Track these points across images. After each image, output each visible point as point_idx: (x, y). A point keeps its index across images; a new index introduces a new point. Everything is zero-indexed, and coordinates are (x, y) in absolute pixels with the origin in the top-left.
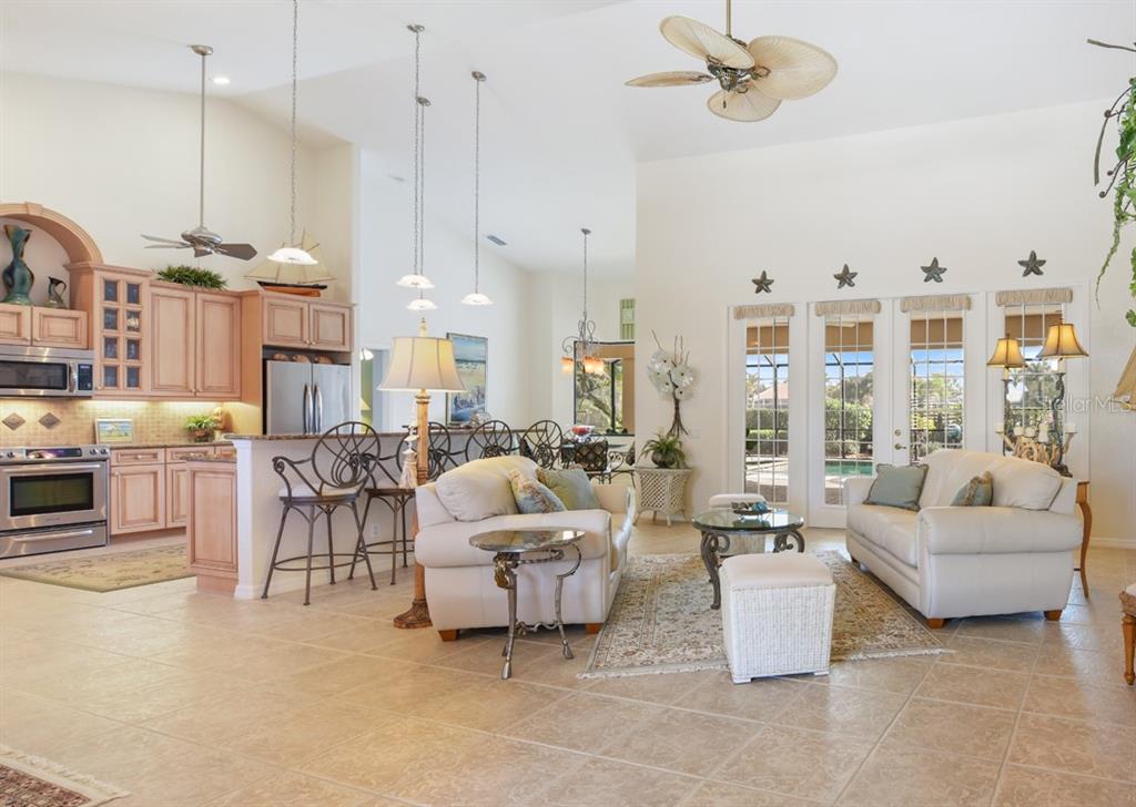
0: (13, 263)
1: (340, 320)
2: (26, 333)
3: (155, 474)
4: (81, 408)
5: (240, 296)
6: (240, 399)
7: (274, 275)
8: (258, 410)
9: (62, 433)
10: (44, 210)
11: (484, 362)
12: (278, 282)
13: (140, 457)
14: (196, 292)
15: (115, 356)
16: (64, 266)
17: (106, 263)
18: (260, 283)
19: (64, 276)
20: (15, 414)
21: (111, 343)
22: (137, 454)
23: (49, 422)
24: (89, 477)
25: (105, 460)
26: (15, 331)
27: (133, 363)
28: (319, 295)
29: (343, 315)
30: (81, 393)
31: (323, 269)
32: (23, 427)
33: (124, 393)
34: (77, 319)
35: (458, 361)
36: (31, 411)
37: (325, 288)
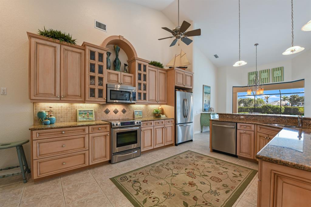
0: (116, 59)
1: (190, 78)
2: (120, 82)
3: (151, 130)
4: (131, 107)
5: (167, 71)
6: (167, 104)
7: (173, 65)
8: (174, 107)
9: (127, 115)
11: (210, 93)
14: (157, 69)
15: (140, 89)
16: (127, 61)
17: (138, 57)
18: (170, 67)
19: (127, 63)
20: (116, 109)
21: (140, 84)
22: (147, 123)
23: (124, 111)
24: (136, 131)
25: (140, 126)
26: (117, 80)
27: (145, 92)
29: (191, 76)
30: (133, 102)
31: (187, 61)
32: (118, 113)
33: (143, 102)
34: (131, 77)
35: (205, 93)
36: (119, 108)
37: (187, 68)
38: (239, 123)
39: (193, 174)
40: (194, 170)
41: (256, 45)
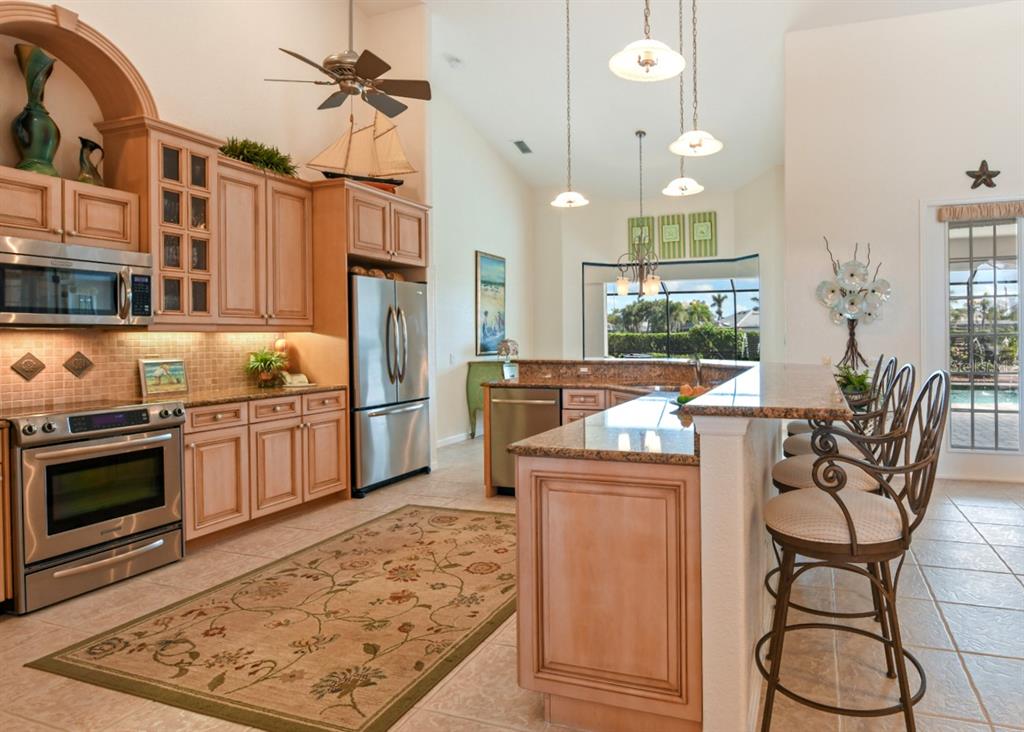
0: (28, 109)
1: (416, 224)
2: (55, 222)
3: (237, 440)
4: (120, 344)
5: (312, 188)
6: (312, 329)
7: (342, 165)
8: (344, 343)
9: (96, 383)
10: (80, 24)
11: (503, 285)
12: (347, 173)
13: (220, 416)
14: (266, 176)
15: (177, 264)
16: (96, 125)
17: (163, 117)
18: (326, 174)
19: (95, 137)
20: (29, 355)
21: (172, 242)
22: (216, 413)
23: (78, 366)
24: (156, 453)
25: (177, 426)
26: (39, 219)
27: (200, 275)
28: (397, 192)
29: (418, 218)
30: (135, 320)
31: (402, 158)
32: (41, 376)
33: (187, 319)
34: (124, 205)
35: (485, 283)
36: (50, 349)
37: (400, 183)
38: (567, 388)
39: (412, 569)
40: (416, 558)
41: (640, 134)
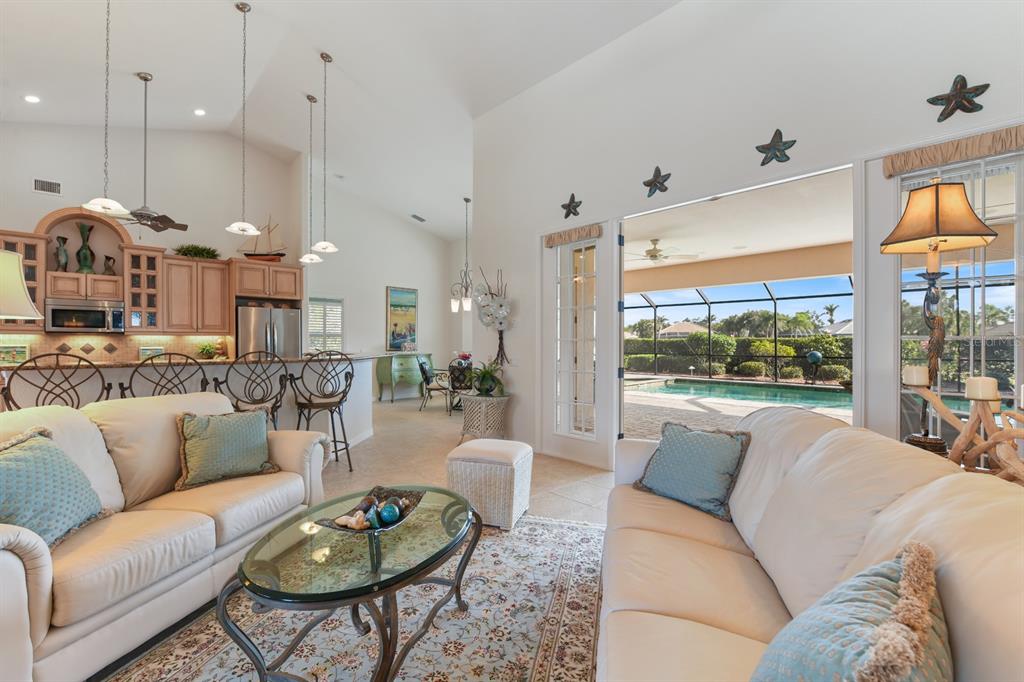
0: (82, 248)
1: (293, 277)
2: (83, 292)
4: (131, 340)
5: (229, 263)
6: (229, 334)
7: (253, 249)
8: (232, 338)
9: (118, 356)
11: (415, 307)
12: (257, 253)
14: (197, 262)
15: (139, 305)
17: (134, 243)
18: (246, 255)
19: (114, 254)
21: (136, 297)
23: (110, 349)
26: (76, 290)
27: (152, 310)
28: (280, 261)
29: (295, 274)
30: (114, 330)
31: (281, 242)
32: (93, 352)
33: (144, 329)
34: (114, 282)
35: (392, 305)
36: (97, 342)
37: (283, 255)
